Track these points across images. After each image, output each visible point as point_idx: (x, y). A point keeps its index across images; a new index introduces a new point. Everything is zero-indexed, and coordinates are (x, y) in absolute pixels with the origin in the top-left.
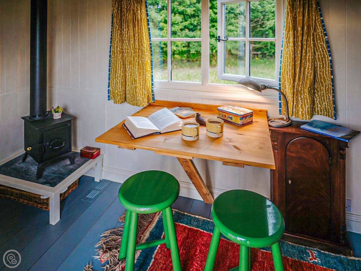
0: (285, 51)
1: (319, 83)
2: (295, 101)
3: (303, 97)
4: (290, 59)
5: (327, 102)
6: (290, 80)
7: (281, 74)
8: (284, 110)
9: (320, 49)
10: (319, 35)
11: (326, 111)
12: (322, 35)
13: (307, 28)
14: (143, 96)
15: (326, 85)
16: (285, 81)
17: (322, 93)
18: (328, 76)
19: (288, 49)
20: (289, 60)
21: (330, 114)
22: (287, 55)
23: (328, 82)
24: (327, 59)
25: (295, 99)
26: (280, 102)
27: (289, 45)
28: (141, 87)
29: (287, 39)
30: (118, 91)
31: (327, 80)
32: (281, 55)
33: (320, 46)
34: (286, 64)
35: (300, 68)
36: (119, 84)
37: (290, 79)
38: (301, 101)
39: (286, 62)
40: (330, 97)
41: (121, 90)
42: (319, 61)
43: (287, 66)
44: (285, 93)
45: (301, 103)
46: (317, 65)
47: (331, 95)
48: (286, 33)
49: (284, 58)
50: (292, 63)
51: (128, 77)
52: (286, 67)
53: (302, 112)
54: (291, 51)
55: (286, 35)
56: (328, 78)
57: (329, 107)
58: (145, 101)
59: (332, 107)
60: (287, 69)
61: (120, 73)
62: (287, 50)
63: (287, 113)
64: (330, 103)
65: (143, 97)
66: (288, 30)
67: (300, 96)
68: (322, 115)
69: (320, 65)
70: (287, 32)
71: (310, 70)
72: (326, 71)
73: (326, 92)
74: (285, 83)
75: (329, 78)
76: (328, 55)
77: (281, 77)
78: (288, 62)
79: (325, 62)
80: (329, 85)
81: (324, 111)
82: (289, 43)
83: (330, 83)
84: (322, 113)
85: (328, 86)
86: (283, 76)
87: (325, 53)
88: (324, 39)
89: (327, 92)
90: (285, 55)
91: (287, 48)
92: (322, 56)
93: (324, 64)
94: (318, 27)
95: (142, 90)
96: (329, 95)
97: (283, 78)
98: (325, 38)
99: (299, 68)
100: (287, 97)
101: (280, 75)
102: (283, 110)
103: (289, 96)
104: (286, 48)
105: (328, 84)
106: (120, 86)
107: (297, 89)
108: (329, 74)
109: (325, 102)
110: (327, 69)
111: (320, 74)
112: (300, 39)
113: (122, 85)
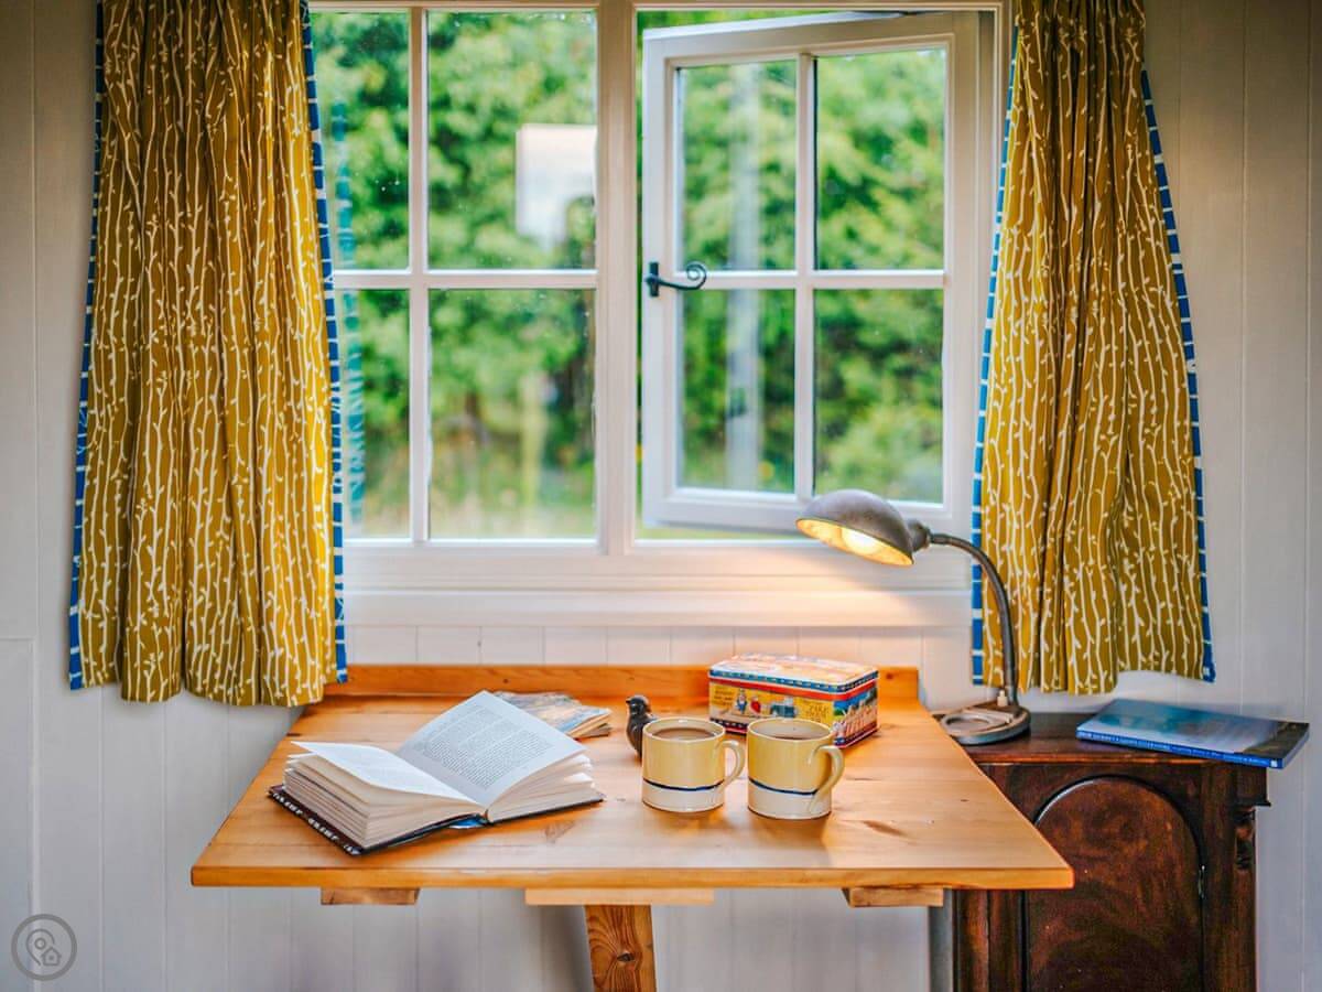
0: (1007, 336)
1: (1141, 501)
2: (1047, 602)
3: (1080, 576)
4: (1031, 379)
5: (1173, 595)
6: (1030, 490)
7: (986, 462)
8: (996, 657)
9: (1148, 320)
10: (1146, 246)
11: (1169, 647)
12: (1158, 248)
13: (1102, 211)
14: (300, 635)
15: (1168, 509)
16: (1003, 498)
17: (1151, 553)
18: (1178, 458)
19: (1022, 320)
20: (1025, 379)
21: (1185, 656)
22: (1017, 354)
23: (1177, 490)
24: (1176, 372)
25: (1047, 590)
26: (977, 614)
27: (1025, 299)
28: (290, 579)
29: (1016, 268)
30: (149, 617)
31: (1173, 483)
32: (987, 360)
33: (1150, 305)
34: (1013, 405)
35: (1074, 424)
36: (154, 574)
37: (1029, 483)
38: (1073, 597)
39: (1009, 395)
40: (1186, 567)
41: (166, 613)
42: (1146, 386)
43: (1017, 417)
44: (999, 564)
45: (1074, 608)
46: (1134, 406)
47: (1190, 559)
48: (1011, 236)
49: (998, 371)
50: (1040, 397)
51: (199, 526)
52: (1013, 422)
53: (1080, 653)
54: (1035, 331)
55: (1011, 246)
56: (1179, 473)
57: (1180, 622)
58: (313, 668)
59: (1195, 621)
60: (1016, 429)
61: (163, 496)
62: (1019, 330)
63: (1009, 672)
64: (1187, 598)
65: (302, 646)
66: (1020, 222)
67: (1071, 569)
68: (1149, 668)
69: (1149, 404)
70: (1015, 232)
71: (1110, 431)
72: (1170, 436)
73: (1167, 545)
74: (1002, 511)
75: (1184, 471)
76: (1182, 349)
77: (983, 478)
78: (1019, 396)
79: (1167, 387)
80: (1184, 508)
81: (1158, 648)
82: (1028, 293)
83: (1188, 495)
84: (1151, 657)
85: (1180, 513)
86: (995, 475)
87: (1168, 340)
88: (1168, 267)
89: (1174, 546)
90: (1007, 354)
91: (1018, 316)
92: (1159, 357)
93: (1162, 394)
94: (1146, 205)
95: (293, 599)
96: (1184, 558)
97: (994, 486)
98: (1169, 260)
99: (1069, 420)
100: (1007, 587)
101: (979, 470)
102: (991, 661)
103: (1021, 578)
104: (1011, 318)
105: (1179, 503)
106: (163, 587)
107: (1054, 535)
108: (1186, 451)
109: (1162, 599)
110: (1177, 424)
111: (1147, 452)
112: (1075, 268)
113: (170, 580)
